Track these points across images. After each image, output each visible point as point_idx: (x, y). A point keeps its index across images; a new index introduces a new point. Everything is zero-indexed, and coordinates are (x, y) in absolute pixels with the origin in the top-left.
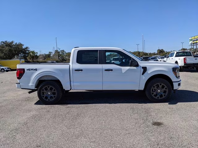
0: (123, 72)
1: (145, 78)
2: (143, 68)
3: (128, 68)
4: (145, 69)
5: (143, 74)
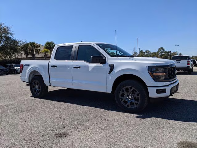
0: (90, 69)
1: (112, 78)
2: (110, 65)
3: (94, 65)
4: (112, 67)
5: (109, 73)
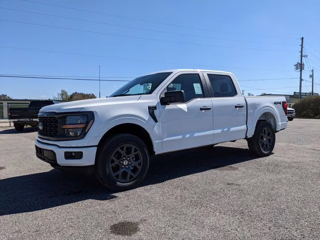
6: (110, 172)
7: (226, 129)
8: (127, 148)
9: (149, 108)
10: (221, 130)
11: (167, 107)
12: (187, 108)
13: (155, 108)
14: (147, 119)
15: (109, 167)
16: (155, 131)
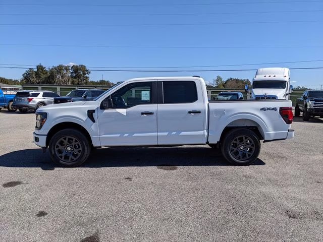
6: (55, 153)
7: (174, 133)
8: (69, 139)
9: (89, 111)
10: (167, 133)
11: (106, 111)
12: (126, 112)
13: (94, 111)
14: (84, 119)
15: (54, 149)
16: (92, 129)
